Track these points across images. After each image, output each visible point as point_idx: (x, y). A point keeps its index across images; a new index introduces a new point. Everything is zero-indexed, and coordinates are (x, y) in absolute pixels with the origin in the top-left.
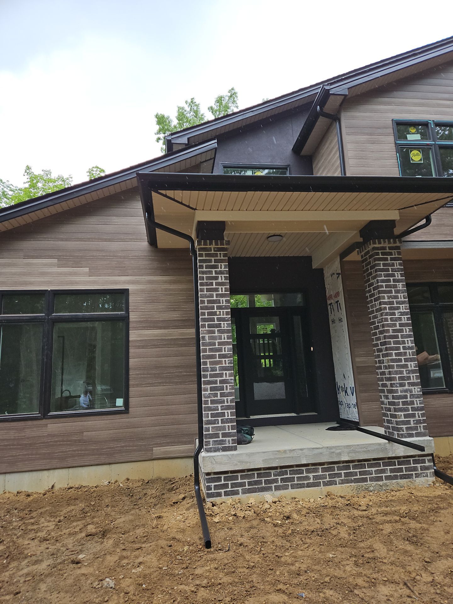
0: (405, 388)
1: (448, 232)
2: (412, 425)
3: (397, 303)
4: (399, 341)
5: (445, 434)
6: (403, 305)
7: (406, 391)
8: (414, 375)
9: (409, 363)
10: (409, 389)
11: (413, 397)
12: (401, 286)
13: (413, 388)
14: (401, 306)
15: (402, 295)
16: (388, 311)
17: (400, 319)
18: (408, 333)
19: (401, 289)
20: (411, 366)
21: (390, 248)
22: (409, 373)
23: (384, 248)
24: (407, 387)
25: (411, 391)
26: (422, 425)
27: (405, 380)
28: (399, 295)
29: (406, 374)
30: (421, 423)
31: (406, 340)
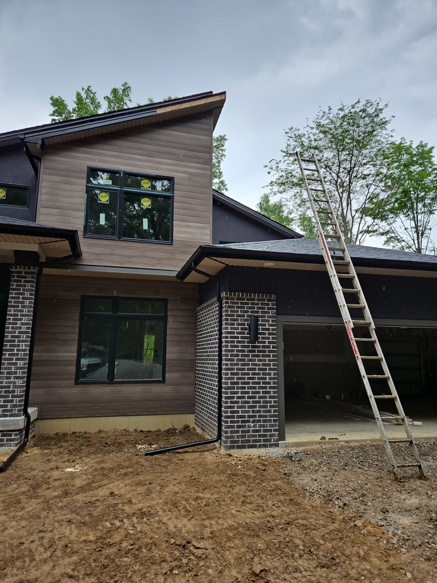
0: (10, 380)
1: (117, 260)
2: (9, 408)
3: (21, 315)
4: (15, 344)
5: (98, 415)
6: (26, 318)
7: (10, 383)
8: (21, 371)
9: (19, 362)
10: (13, 381)
11: (16, 388)
12: (28, 302)
13: (17, 380)
14: (24, 318)
15: (27, 309)
16: (11, 321)
17: (20, 328)
18: (24, 339)
19: (27, 305)
20: (20, 364)
21: (25, 273)
22: (17, 369)
23: (21, 272)
24: (12, 380)
25: (15, 383)
26: (17, 409)
27: (12, 374)
28: (24, 309)
29: (14, 370)
30: (16, 407)
31: (21, 344)
